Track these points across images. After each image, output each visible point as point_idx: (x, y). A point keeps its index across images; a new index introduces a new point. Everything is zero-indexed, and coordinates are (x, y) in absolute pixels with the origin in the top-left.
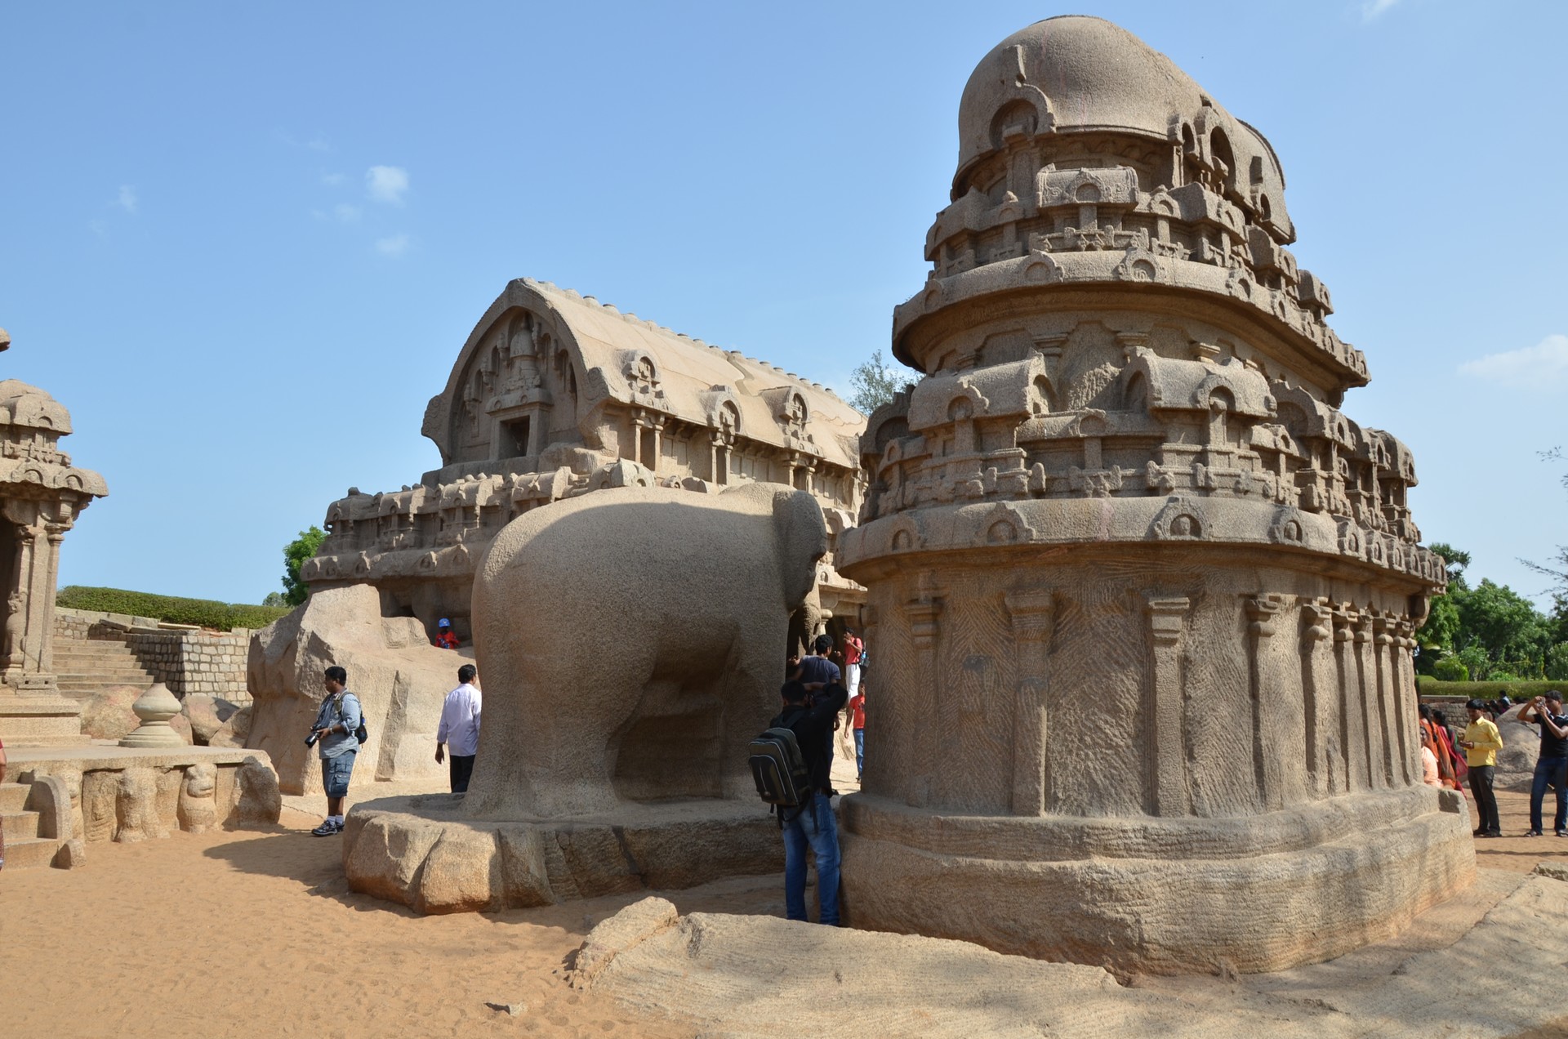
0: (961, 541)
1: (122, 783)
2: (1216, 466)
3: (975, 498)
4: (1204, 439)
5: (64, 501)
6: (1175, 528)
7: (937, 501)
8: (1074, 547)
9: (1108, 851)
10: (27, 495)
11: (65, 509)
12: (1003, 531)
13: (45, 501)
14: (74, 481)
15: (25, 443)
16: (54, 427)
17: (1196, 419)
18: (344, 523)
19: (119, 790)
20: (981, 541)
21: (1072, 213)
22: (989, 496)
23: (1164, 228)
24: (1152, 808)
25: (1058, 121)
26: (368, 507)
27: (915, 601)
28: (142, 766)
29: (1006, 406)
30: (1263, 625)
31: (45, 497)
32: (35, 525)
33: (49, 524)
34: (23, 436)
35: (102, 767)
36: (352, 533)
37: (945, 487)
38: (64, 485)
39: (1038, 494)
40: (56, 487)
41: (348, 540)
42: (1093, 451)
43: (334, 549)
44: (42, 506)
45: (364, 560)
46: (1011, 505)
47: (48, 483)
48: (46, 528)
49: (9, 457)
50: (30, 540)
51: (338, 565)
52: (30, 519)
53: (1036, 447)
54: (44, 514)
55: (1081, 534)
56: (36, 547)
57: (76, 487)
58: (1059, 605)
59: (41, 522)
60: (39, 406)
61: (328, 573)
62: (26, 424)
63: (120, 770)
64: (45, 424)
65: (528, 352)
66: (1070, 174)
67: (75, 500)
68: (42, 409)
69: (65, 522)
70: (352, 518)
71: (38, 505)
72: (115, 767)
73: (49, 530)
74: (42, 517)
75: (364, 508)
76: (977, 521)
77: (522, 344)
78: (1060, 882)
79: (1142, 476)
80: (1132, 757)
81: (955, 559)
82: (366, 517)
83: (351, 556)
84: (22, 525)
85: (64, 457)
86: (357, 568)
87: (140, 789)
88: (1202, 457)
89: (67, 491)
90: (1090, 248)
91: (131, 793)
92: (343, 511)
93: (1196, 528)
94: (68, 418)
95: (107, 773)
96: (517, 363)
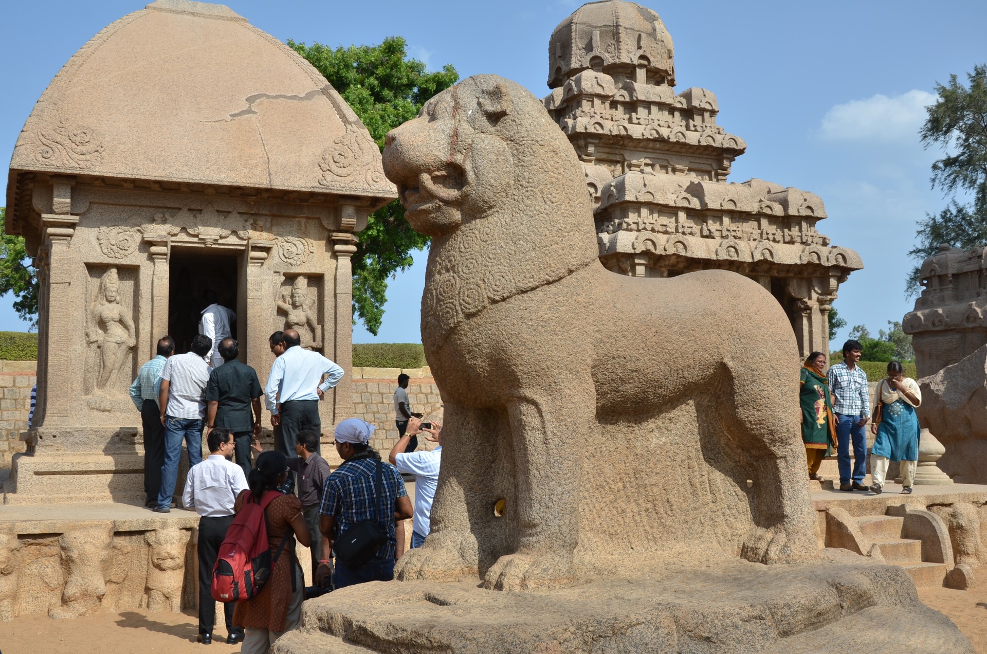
1: (954, 515)
5: (833, 276)
10: (805, 274)
11: (833, 282)
13: (817, 277)
14: (840, 258)
15: (795, 231)
16: (816, 214)
18: (942, 278)
19: (950, 521)
26: (964, 261)
28: (964, 501)
31: (818, 274)
32: (810, 298)
33: (821, 297)
34: (793, 224)
35: (938, 502)
36: (951, 286)
38: (834, 263)
40: (830, 264)
41: (949, 292)
43: (935, 302)
44: (815, 282)
45: (975, 310)
47: (824, 263)
48: (819, 300)
49: (788, 243)
50: (808, 311)
51: (944, 315)
52: (805, 294)
54: (816, 289)
56: (813, 317)
57: (842, 264)
59: (814, 296)
60: (802, 198)
61: (934, 324)
62: (797, 214)
63: (949, 505)
64: (809, 213)
67: (839, 274)
68: (805, 200)
69: (830, 294)
70: (951, 271)
71: (812, 282)
72: (946, 502)
73: (821, 302)
74: (815, 291)
75: (959, 262)
82: (965, 270)
83: (960, 307)
84: (801, 300)
85: (824, 239)
86: (968, 318)
87: (970, 521)
89: (836, 267)
91: (964, 525)
92: (940, 266)
94: (822, 205)
95: (941, 508)
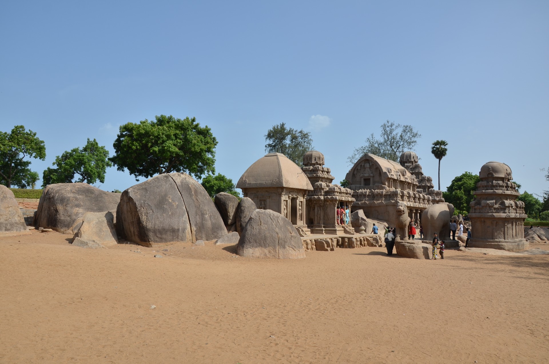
0: (488, 217)
2: (510, 211)
3: (489, 213)
4: (509, 208)
6: (508, 217)
7: (485, 213)
8: (499, 218)
9: (502, 242)
12: (493, 216)
17: (509, 207)
20: (491, 217)
21: (497, 186)
22: (491, 213)
23: (505, 187)
24: (505, 239)
25: (495, 176)
27: (481, 221)
29: (493, 205)
30: (513, 224)
37: (486, 211)
39: (495, 213)
42: (500, 209)
46: (494, 214)
53: (495, 209)
55: (500, 217)
58: (497, 222)
65: (369, 167)
66: (496, 182)
76: (490, 215)
77: (367, 165)
78: (498, 245)
79: (504, 211)
80: (503, 235)
81: (487, 218)
88: (509, 210)
90: (499, 190)
93: (509, 217)
96: (367, 169)
